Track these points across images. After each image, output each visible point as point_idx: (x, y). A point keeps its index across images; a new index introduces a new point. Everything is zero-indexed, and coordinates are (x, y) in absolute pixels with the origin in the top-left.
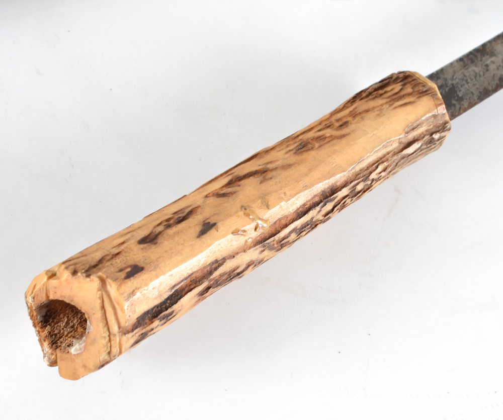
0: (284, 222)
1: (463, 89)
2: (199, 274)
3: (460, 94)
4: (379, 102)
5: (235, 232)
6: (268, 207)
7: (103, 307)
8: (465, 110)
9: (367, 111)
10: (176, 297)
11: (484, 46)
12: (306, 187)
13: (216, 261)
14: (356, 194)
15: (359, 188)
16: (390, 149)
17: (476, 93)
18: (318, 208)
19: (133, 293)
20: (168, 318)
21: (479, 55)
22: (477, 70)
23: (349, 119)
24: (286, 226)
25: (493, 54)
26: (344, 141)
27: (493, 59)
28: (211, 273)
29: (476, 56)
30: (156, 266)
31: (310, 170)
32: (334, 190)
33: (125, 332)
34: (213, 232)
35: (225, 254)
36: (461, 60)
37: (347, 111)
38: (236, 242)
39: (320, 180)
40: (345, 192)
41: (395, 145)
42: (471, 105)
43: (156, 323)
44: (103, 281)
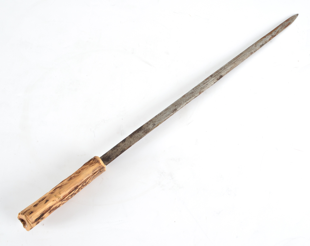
0: (66, 195)
1: (112, 156)
2: (47, 210)
3: (111, 157)
4: (88, 165)
5: (53, 201)
6: (60, 194)
7: (27, 220)
8: (112, 161)
9: (85, 168)
10: (42, 215)
11: (117, 145)
12: (69, 188)
13: (50, 207)
14: (83, 186)
15: (84, 184)
16: (90, 175)
17: (115, 156)
18: (74, 191)
19: (31, 217)
20: (42, 219)
21: (116, 147)
22: (115, 151)
23: (81, 171)
24: (67, 196)
25: (119, 146)
26: (78, 176)
27: (119, 147)
28: (50, 209)
29: (115, 148)
30: (36, 211)
31: (70, 184)
32: (77, 187)
33: (33, 223)
34: (48, 202)
35: (52, 205)
36: (111, 149)
37: (80, 169)
38: (54, 202)
39: (73, 186)
40: (80, 186)
41: (91, 174)
42: (114, 159)
43: (40, 220)
44: (26, 215)
